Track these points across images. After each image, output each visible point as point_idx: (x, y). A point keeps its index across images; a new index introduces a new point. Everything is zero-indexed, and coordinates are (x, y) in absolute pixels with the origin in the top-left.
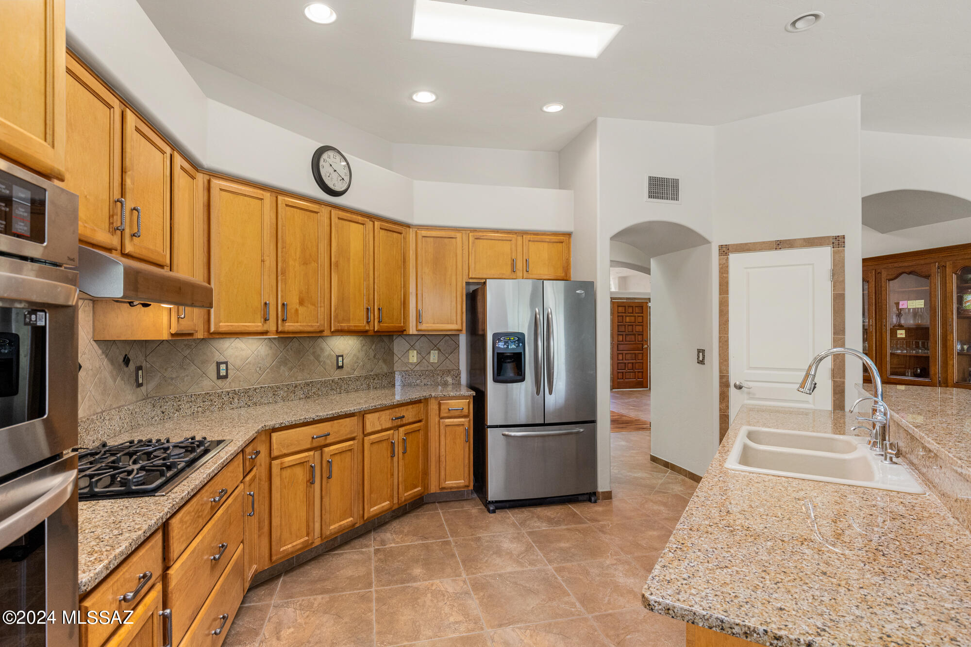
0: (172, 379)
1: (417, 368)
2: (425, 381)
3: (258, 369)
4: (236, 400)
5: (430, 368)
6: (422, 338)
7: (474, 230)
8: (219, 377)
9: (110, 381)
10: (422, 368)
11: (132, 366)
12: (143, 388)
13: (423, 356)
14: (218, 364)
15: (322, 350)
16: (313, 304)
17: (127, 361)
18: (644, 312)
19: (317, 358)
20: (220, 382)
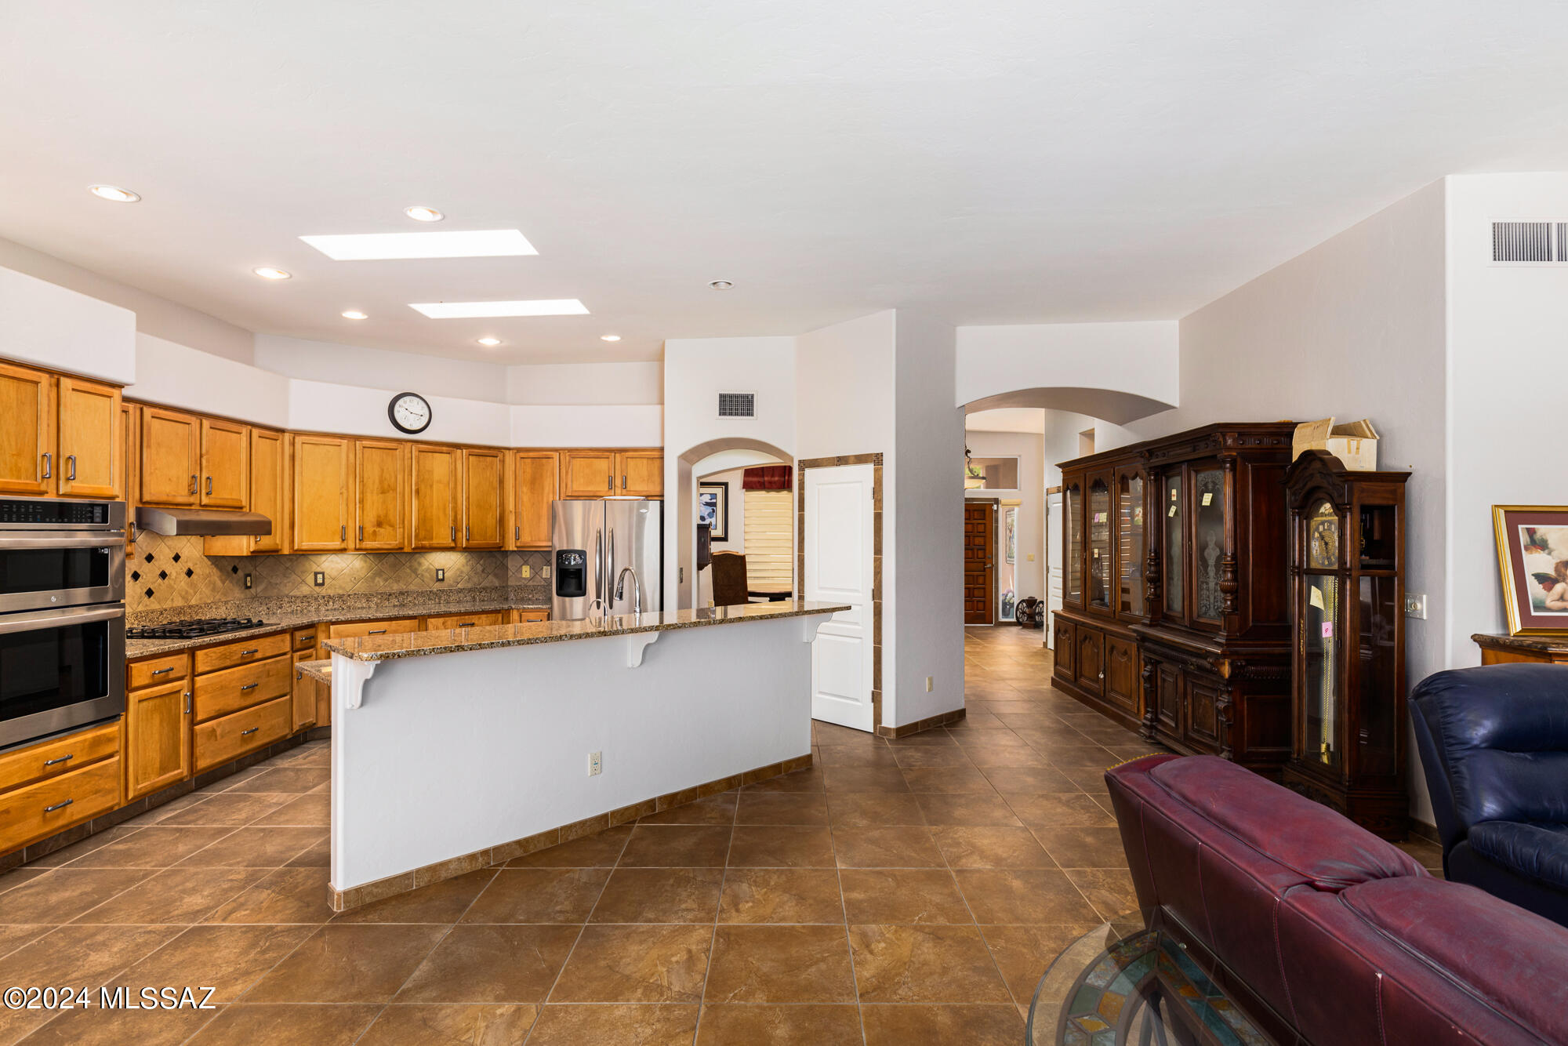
0: (277, 584)
1: (531, 583)
2: (536, 596)
3: (353, 579)
4: (331, 603)
5: (543, 583)
6: (536, 554)
7: (570, 450)
8: (317, 584)
9: (219, 583)
10: (535, 584)
11: (240, 573)
12: (253, 591)
13: (536, 572)
14: (316, 574)
15: (420, 564)
16: (392, 526)
17: (235, 570)
18: (987, 518)
19: (415, 571)
20: (317, 589)
